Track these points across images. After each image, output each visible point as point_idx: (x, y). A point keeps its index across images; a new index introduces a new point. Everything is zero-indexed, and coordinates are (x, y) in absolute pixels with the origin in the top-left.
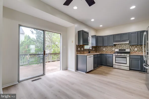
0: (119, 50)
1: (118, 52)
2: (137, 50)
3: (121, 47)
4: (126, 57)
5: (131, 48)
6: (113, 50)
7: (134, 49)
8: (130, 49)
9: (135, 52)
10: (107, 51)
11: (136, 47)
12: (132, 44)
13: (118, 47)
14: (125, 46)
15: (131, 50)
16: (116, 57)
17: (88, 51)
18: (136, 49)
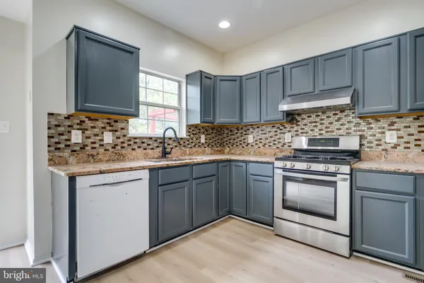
0: (311, 141)
1: (298, 154)
2: (395, 141)
3: (320, 127)
4: (336, 182)
5: (368, 133)
6: (284, 144)
7: (379, 136)
8: (362, 137)
9: (386, 150)
10: (261, 145)
11: (392, 124)
12: (368, 109)
13: (306, 129)
14: (338, 120)
15: (365, 142)
16: (286, 179)
17: (161, 149)
18: (391, 137)
